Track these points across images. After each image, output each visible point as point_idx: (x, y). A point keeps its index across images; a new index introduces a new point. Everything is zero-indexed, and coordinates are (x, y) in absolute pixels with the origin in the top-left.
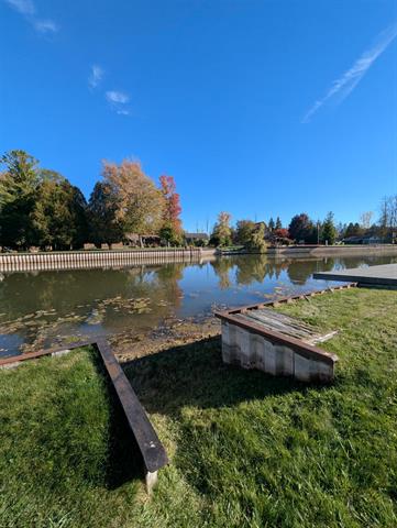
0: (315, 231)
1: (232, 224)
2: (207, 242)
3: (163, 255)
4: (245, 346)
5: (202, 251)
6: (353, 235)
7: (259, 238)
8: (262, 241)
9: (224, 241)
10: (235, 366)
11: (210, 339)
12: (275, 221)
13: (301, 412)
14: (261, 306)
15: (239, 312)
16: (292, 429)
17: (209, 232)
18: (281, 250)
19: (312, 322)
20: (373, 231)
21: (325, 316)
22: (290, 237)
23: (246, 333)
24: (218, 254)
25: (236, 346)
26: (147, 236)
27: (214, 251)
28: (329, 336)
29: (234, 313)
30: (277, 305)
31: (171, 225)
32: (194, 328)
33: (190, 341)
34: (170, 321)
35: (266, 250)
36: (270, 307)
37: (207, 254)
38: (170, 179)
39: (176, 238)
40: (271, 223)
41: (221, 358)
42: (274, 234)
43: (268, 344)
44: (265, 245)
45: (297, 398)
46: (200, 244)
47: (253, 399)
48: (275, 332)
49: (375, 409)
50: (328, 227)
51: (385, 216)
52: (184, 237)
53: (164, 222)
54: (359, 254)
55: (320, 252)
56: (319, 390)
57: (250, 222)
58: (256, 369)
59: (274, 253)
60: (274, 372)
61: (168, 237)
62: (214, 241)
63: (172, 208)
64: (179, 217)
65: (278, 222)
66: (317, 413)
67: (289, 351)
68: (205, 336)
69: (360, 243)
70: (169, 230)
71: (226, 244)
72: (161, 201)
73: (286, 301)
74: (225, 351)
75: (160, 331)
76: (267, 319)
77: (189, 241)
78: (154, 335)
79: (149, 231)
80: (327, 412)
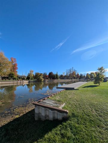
0: (54, 76)
1: (34, 74)
2: (26, 78)
3: (9, 83)
4: (43, 113)
5: (24, 81)
6: (62, 77)
7: (41, 77)
8: (42, 78)
9: (31, 78)
10: (40, 120)
11: (29, 112)
12: (45, 73)
13: (63, 131)
14: (46, 98)
15: (40, 101)
16: (62, 139)
17: (26, 75)
18: (47, 81)
19: (59, 101)
20: (65, 76)
21: (62, 99)
22: (49, 77)
23: (43, 108)
24: (29, 82)
25: (40, 113)
26: (3, 76)
27: (28, 81)
28: (64, 105)
29: (38, 102)
30: (50, 97)
31: (13, 73)
32: (23, 109)
33: (22, 115)
34: (13, 108)
35: (43, 81)
36: (48, 98)
37: (26, 82)
38: (14, 59)
39: (15, 77)
40: (44, 74)
41: (34, 119)
42: (45, 76)
43: (50, 111)
44: (43, 79)
45: (61, 127)
46: (23, 79)
47: (48, 132)
48: (51, 106)
49: (78, 124)
50: (57, 75)
51: (67, 73)
52: (18, 77)
53: (11, 72)
54: (63, 81)
55: (56, 81)
56: (65, 122)
57: (39, 73)
58: (46, 120)
59: (45, 82)
60: (52, 120)
61: (12, 77)
62: (28, 78)
63: (14, 68)
64: (17, 70)
65: (46, 73)
66: (67, 130)
67: (56, 112)
68: (27, 111)
69: (63, 79)
70: (12, 74)
71: (32, 79)
72: (11, 65)
73: (52, 96)
74: (36, 116)
75: (8, 113)
76: (48, 102)
77: (20, 78)
78: (6, 116)
79: (4, 75)
80: (69, 129)
